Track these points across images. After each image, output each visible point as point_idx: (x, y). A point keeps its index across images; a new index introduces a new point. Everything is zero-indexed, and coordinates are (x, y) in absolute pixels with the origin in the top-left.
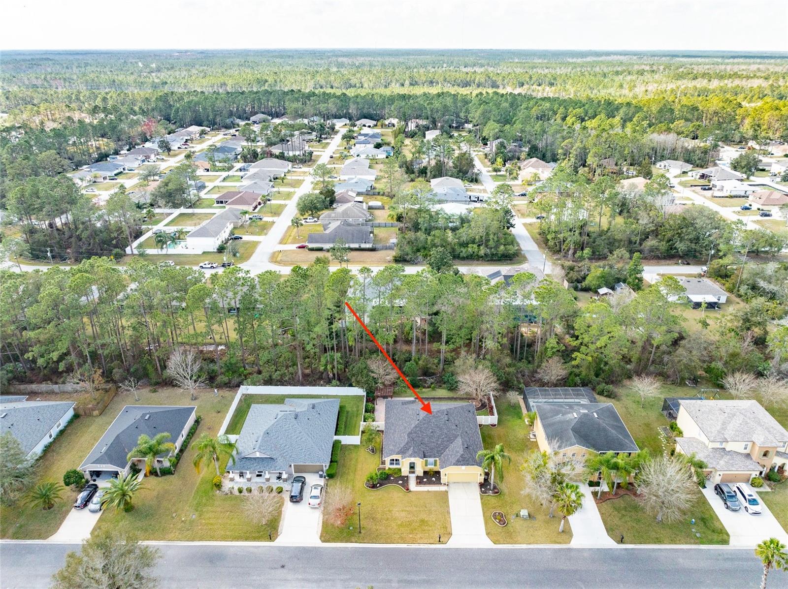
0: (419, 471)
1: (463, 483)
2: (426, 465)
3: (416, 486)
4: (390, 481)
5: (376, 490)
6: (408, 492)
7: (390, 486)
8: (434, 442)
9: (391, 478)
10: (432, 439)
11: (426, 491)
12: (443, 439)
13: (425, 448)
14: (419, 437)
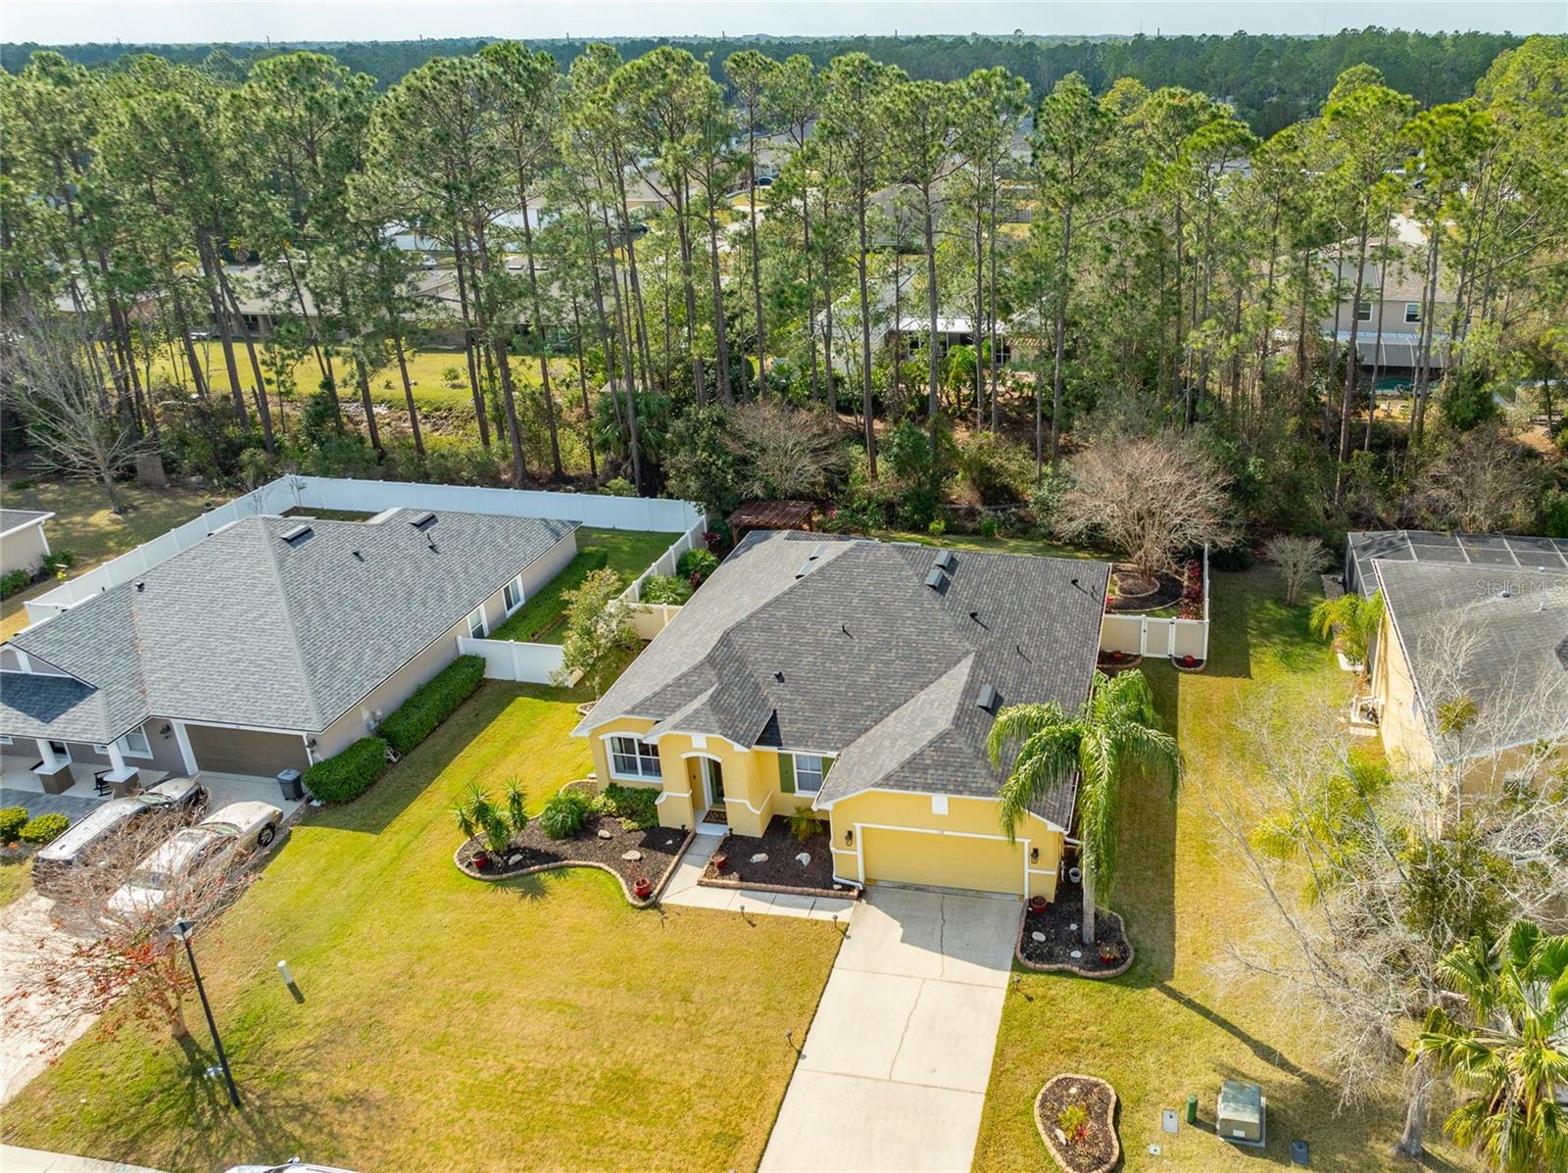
0: (747, 814)
1: (946, 891)
2: (787, 787)
3: (700, 884)
4: (584, 846)
5: (493, 881)
6: (642, 908)
7: (575, 866)
8: (837, 677)
9: (603, 833)
10: (835, 662)
11: (733, 915)
12: (888, 663)
13: (787, 700)
14: (777, 647)
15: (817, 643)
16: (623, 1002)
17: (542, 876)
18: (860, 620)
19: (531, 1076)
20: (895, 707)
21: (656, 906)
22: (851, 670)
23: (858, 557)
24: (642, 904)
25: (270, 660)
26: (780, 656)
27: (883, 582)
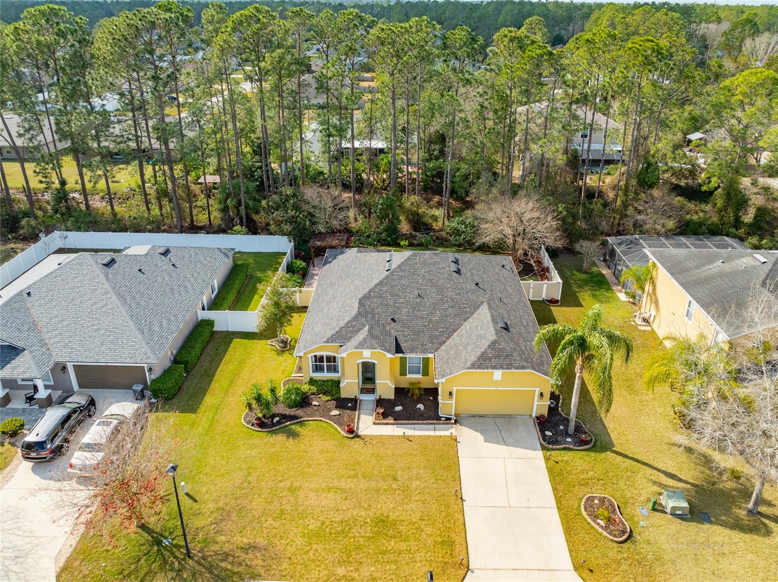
0: (385, 386)
2: (403, 373)
3: (374, 424)
4: (308, 410)
5: (269, 432)
6: (352, 438)
7: (308, 421)
8: (422, 318)
9: (314, 403)
10: (419, 311)
11: (398, 437)
12: (445, 310)
13: (400, 331)
14: (387, 305)
15: (408, 302)
16: (364, 484)
17: (293, 427)
18: (425, 290)
19: (335, 525)
20: (455, 331)
21: (358, 436)
22: (428, 314)
23: (415, 259)
24: (351, 436)
25: (116, 328)
26: (391, 310)
27: (430, 271)
